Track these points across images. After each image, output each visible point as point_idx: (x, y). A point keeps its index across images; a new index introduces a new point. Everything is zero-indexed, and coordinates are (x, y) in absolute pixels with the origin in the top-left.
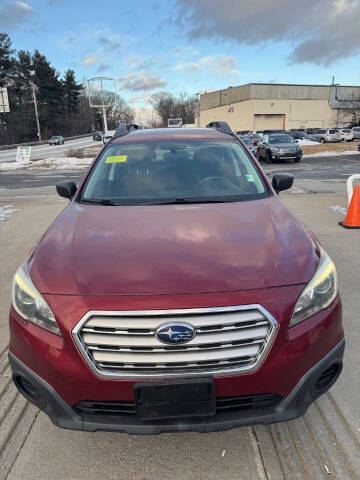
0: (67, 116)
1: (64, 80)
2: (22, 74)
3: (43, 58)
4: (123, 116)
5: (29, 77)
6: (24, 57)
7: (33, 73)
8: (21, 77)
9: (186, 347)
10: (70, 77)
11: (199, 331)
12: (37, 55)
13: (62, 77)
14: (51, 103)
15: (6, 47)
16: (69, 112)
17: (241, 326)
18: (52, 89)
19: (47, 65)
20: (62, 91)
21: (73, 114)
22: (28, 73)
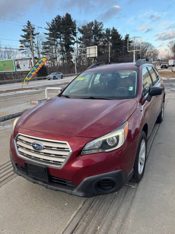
0: (123, 56)
1: (124, 39)
2: (106, 39)
3: (116, 30)
4: (152, 54)
5: (109, 40)
6: (108, 31)
7: (111, 38)
8: (105, 40)
9: (40, 152)
10: (127, 38)
11: (44, 147)
12: (114, 29)
13: (123, 38)
14: (117, 51)
15: (101, 28)
16: (125, 54)
17: (59, 149)
18: (118, 44)
19: (117, 33)
20: (122, 44)
21: (126, 55)
22: (109, 38)
